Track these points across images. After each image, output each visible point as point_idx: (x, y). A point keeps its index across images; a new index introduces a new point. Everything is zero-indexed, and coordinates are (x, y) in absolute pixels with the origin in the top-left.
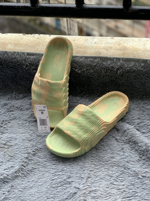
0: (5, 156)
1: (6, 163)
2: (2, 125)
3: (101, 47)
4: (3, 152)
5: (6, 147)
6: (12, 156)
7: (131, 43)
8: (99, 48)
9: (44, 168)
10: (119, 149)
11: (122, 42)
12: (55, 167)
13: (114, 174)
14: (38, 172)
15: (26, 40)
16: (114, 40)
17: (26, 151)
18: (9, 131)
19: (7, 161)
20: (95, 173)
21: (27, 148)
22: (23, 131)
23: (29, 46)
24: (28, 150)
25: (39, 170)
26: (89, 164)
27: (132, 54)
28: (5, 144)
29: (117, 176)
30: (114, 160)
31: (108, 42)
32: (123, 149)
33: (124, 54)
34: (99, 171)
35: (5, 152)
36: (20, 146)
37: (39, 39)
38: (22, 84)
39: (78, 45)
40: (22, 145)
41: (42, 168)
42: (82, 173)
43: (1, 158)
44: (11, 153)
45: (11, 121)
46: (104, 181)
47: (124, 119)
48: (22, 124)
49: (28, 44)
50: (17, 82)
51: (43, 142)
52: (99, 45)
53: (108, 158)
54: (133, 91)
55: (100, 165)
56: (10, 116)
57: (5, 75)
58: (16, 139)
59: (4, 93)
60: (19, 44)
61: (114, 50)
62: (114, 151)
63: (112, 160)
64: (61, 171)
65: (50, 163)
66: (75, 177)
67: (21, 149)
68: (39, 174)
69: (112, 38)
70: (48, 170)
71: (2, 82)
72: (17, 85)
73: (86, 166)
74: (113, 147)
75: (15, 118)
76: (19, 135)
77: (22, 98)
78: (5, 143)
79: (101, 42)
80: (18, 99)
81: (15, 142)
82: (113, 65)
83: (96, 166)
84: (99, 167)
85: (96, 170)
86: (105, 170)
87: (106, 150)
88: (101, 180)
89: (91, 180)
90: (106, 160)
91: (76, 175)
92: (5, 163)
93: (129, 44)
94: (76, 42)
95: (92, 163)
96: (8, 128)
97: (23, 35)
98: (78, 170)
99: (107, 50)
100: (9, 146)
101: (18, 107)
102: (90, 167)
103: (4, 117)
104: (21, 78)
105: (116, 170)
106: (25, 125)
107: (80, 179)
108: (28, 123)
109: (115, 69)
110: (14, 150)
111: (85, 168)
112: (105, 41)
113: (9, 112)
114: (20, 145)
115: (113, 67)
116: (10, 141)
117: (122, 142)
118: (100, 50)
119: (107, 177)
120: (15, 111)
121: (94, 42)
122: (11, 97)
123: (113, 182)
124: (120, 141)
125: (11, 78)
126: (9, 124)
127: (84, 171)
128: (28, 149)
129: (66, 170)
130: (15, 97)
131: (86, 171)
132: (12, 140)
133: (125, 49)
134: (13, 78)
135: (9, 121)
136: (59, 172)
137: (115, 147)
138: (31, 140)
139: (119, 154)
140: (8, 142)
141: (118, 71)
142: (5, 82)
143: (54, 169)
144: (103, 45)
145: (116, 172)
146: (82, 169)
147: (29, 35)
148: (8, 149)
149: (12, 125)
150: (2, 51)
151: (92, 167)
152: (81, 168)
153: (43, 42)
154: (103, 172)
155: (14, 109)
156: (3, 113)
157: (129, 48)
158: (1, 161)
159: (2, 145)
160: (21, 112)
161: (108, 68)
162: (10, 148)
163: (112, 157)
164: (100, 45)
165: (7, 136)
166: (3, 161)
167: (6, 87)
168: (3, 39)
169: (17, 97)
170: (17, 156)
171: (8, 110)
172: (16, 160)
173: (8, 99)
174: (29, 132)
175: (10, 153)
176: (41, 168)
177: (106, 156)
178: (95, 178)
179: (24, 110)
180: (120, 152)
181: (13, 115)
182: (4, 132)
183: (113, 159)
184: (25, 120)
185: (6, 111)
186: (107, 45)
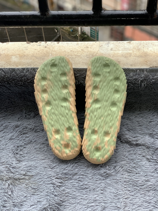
0: (28, 189)
1: (31, 198)
2: (17, 152)
3: (119, 54)
4: (24, 185)
5: (27, 177)
6: (36, 188)
7: (151, 47)
8: (116, 55)
9: (74, 199)
10: (152, 170)
11: (142, 47)
12: (86, 197)
13: (152, 199)
14: (69, 204)
15: (32, 50)
16: (132, 45)
17: (51, 181)
18: (26, 158)
19: (31, 195)
20: (131, 200)
21: (51, 178)
22: (42, 157)
23: (36, 57)
24: (53, 180)
25: (69, 202)
26: (123, 191)
27: (155, 61)
28: (24, 175)
29: (156, 202)
30: (150, 183)
31: (126, 47)
32: (156, 170)
33: (146, 62)
34: (136, 198)
35: (27, 184)
36: (42, 176)
37: (46, 48)
38: (31, 99)
39: (92, 53)
40: (45, 174)
41: (72, 200)
42: (118, 202)
43: (24, 192)
44: (34, 185)
45: (27, 145)
46: (142, 209)
47: (152, 135)
48: (40, 149)
49: (35, 55)
50: (25, 97)
51: (66, 167)
52: (116, 52)
53: (142, 181)
54: (156, 100)
55: (135, 191)
56: (25, 140)
57: (11, 92)
58: (36, 167)
59: (12, 111)
60: (25, 56)
61: (134, 57)
62: (147, 173)
63: (147, 184)
64: (94, 202)
65: (79, 193)
66: (110, 207)
67: (44, 179)
68: (69, 207)
69: (129, 42)
70: (79, 201)
71: (7, 99)
72: (25, 101)
73: (120, 193)
74: (146, 168)
75: (31, 142)
76: (38, 162)
77: (34, 117)
78: (24, 173)
79: (118, 47)
80: (29, 119)
81: (36, 171)
82: (136, 77)
83: (131, 192)
84: (135, 193)
85: (131, 197)
86: (142, 195)
87: (138, 172)
88: (139, 208)
89: (128, 208)
90: (141, 185)
91: (111, 204)
92: (29, 198)
93: (150, 49)
94: (89, 49)
95: (125, 189)
96: (24, 154)
97: (27, 43)
98: (112, 198)
99: (126, 57)
100: (30, 177)
101: (31, 129)
102: (124, 194)
103: (18, 142)
104: (29, 94)
105: (153, 195)
106: (43, 149)
107: (116, 209)
108: (46, 147)
109: (138, 81)
110: (36, 180)
111: (119, 196)
112: (122, 46)
113: (22, 135)
114: (42, 174)
115: (136, 79)
116: (30, 171)
117: (154, 162)
118: (118, 58)
119: (144, 204)
120: (29, 133)
121: (110, 48)
122: (21, 117)
123: (152, 209)
124: (151, 161)
125: (18, 94)
126: (24, 149)
127: (118, 199)
128: (53, 178)
129: (99, 200)
130: (26, 116)
131: (121, 199)
132: (32, 168)
133: (146, 55)
134: (20, 94)
135: (25, 146)
136: (92, 203)
137: (148, 169)
138: (53, 167)
139: (153, 176)
140: (28, 171)
141: (142, 84)
142: (11, 99)
143: (85, 200)
144: (120, 52)
145: (153, 197)
146: (117, 197)
147: (34, 43)
148: (29, 180)
149: (28, 150)
150: (9, 68)
151: (127, 194)
152: (114, 196)
153: (52, 51)
154: (139, 198)
155: (27, 131)
156: (16, 137)
157: (150, 53)
158: (25, 196)
159: (21, 175)
160: (36, 134)
161: (131, 81)
162: (31, 179)
163: (146, 181)
164: (118, 51)
165: (26, 164)
166: (26, 196)
167: (12, 104)
168: (5, 50)
169: (27, 116)
170: (41, 187)
171: (20, 133)
172: (41, 192)
173: (18, 119)
174: (49, 157)
175: (32, 185)
176: (70, 200)
177: (140, 179)
178: (133, 206)
179: (39, 131)
180: (153, 173)
181: (28, 139)
182: (21, 160)
183: (148, 182)
184: (42, 143)
185: (19, 134)
186: (125, 52)
